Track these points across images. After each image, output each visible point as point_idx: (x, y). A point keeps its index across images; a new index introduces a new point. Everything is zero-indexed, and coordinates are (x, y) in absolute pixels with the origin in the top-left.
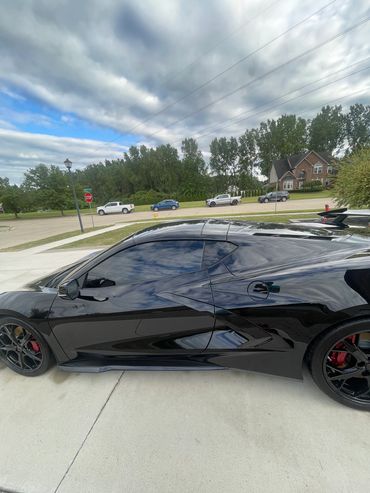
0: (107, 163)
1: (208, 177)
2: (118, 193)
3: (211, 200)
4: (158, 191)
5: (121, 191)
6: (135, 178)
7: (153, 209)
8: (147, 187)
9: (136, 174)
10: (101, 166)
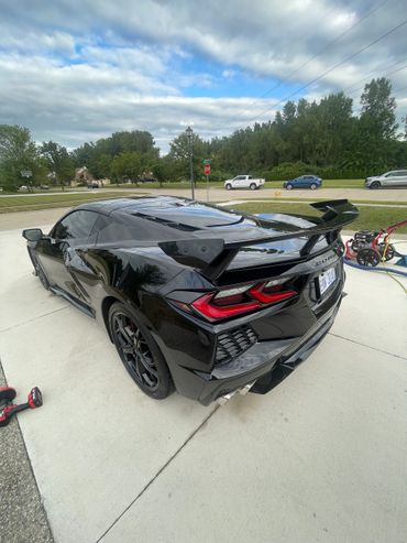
0: (257, 126)
1: (394, 141)
2: (260, 164)
3: (374, 179)
4: (308, 163)
5: (263, 162)
6: (283, 146)
7: (285, 187)
8: (296, 158)
9: (285, 140)
10: (248, 130)
